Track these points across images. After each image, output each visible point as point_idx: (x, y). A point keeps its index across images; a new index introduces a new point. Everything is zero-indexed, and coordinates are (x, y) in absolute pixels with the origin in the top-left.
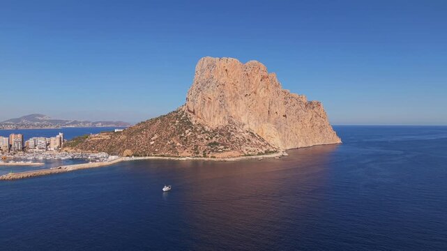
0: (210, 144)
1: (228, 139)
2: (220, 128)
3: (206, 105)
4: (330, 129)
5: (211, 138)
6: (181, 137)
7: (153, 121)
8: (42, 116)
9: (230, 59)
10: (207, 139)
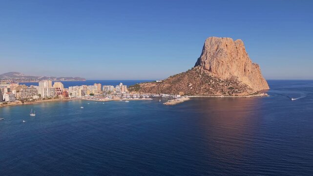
0: (229, 88)
1: (237, 85)
2: (229, 79)
3: (220, 66)
4: (265, 81)
5: (229, 85)
6: (209, 85)
7: (183, 74)
8: (18, 73)
9: (228, 38)
10: (226, 86)
